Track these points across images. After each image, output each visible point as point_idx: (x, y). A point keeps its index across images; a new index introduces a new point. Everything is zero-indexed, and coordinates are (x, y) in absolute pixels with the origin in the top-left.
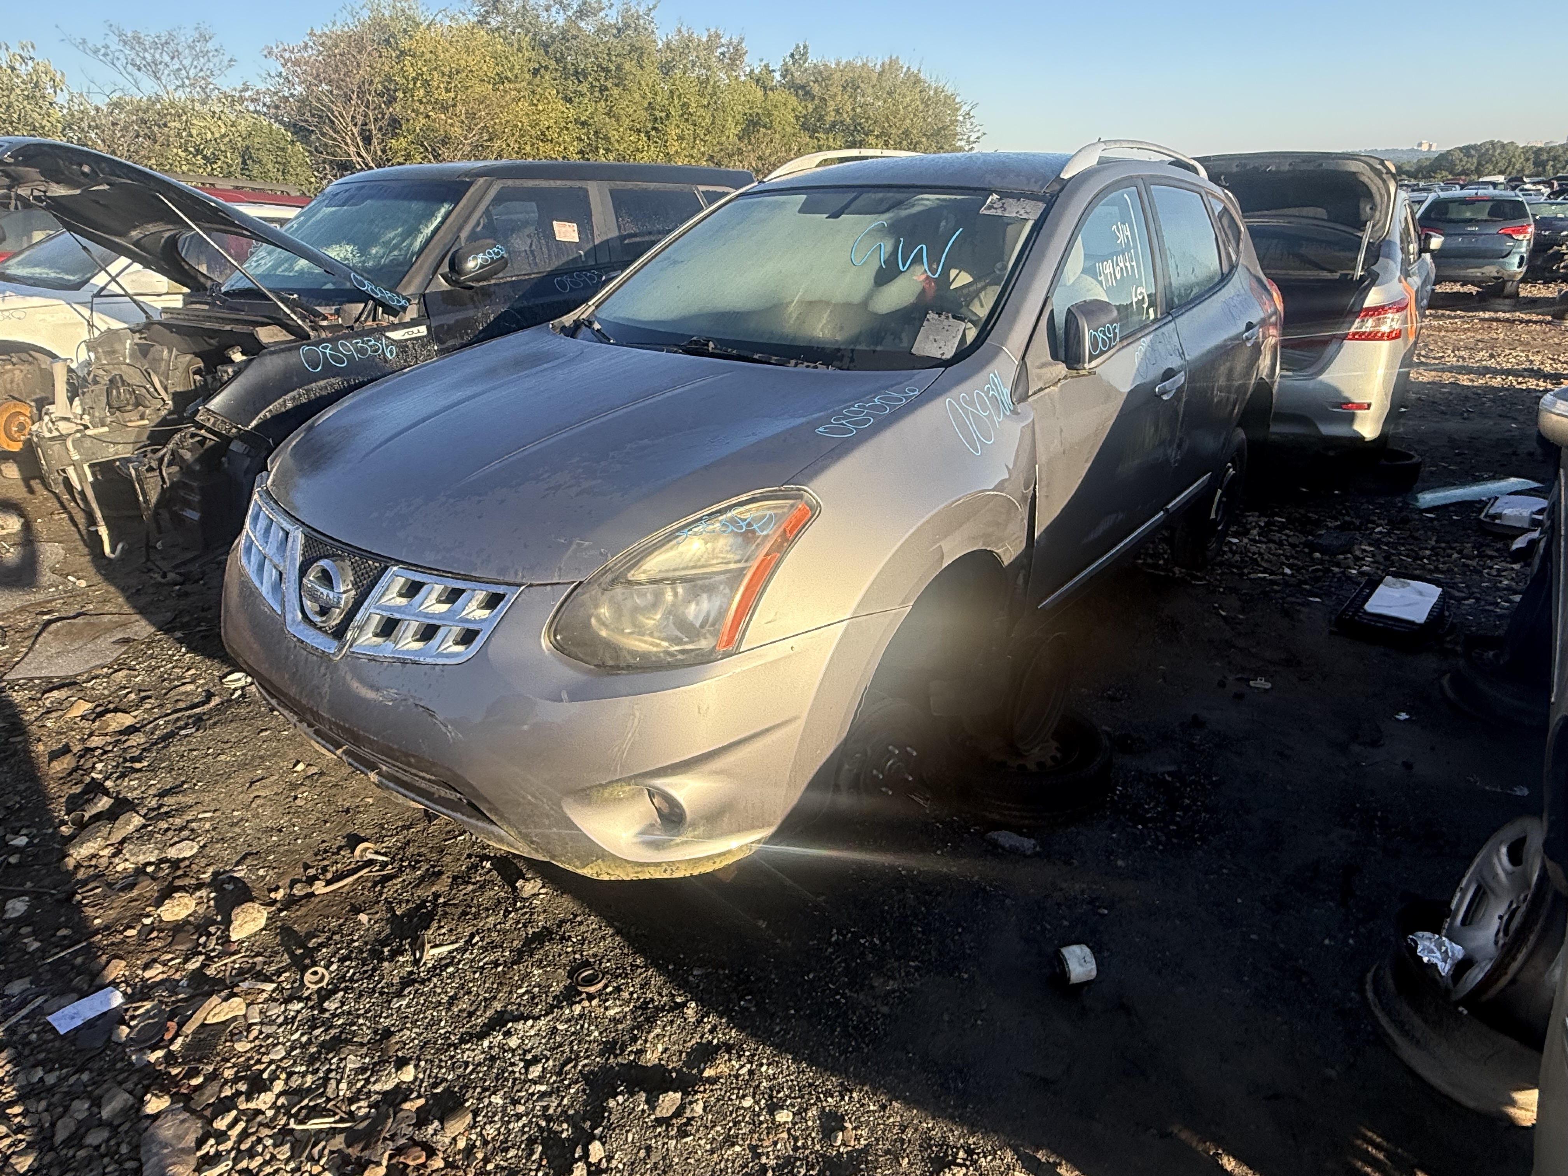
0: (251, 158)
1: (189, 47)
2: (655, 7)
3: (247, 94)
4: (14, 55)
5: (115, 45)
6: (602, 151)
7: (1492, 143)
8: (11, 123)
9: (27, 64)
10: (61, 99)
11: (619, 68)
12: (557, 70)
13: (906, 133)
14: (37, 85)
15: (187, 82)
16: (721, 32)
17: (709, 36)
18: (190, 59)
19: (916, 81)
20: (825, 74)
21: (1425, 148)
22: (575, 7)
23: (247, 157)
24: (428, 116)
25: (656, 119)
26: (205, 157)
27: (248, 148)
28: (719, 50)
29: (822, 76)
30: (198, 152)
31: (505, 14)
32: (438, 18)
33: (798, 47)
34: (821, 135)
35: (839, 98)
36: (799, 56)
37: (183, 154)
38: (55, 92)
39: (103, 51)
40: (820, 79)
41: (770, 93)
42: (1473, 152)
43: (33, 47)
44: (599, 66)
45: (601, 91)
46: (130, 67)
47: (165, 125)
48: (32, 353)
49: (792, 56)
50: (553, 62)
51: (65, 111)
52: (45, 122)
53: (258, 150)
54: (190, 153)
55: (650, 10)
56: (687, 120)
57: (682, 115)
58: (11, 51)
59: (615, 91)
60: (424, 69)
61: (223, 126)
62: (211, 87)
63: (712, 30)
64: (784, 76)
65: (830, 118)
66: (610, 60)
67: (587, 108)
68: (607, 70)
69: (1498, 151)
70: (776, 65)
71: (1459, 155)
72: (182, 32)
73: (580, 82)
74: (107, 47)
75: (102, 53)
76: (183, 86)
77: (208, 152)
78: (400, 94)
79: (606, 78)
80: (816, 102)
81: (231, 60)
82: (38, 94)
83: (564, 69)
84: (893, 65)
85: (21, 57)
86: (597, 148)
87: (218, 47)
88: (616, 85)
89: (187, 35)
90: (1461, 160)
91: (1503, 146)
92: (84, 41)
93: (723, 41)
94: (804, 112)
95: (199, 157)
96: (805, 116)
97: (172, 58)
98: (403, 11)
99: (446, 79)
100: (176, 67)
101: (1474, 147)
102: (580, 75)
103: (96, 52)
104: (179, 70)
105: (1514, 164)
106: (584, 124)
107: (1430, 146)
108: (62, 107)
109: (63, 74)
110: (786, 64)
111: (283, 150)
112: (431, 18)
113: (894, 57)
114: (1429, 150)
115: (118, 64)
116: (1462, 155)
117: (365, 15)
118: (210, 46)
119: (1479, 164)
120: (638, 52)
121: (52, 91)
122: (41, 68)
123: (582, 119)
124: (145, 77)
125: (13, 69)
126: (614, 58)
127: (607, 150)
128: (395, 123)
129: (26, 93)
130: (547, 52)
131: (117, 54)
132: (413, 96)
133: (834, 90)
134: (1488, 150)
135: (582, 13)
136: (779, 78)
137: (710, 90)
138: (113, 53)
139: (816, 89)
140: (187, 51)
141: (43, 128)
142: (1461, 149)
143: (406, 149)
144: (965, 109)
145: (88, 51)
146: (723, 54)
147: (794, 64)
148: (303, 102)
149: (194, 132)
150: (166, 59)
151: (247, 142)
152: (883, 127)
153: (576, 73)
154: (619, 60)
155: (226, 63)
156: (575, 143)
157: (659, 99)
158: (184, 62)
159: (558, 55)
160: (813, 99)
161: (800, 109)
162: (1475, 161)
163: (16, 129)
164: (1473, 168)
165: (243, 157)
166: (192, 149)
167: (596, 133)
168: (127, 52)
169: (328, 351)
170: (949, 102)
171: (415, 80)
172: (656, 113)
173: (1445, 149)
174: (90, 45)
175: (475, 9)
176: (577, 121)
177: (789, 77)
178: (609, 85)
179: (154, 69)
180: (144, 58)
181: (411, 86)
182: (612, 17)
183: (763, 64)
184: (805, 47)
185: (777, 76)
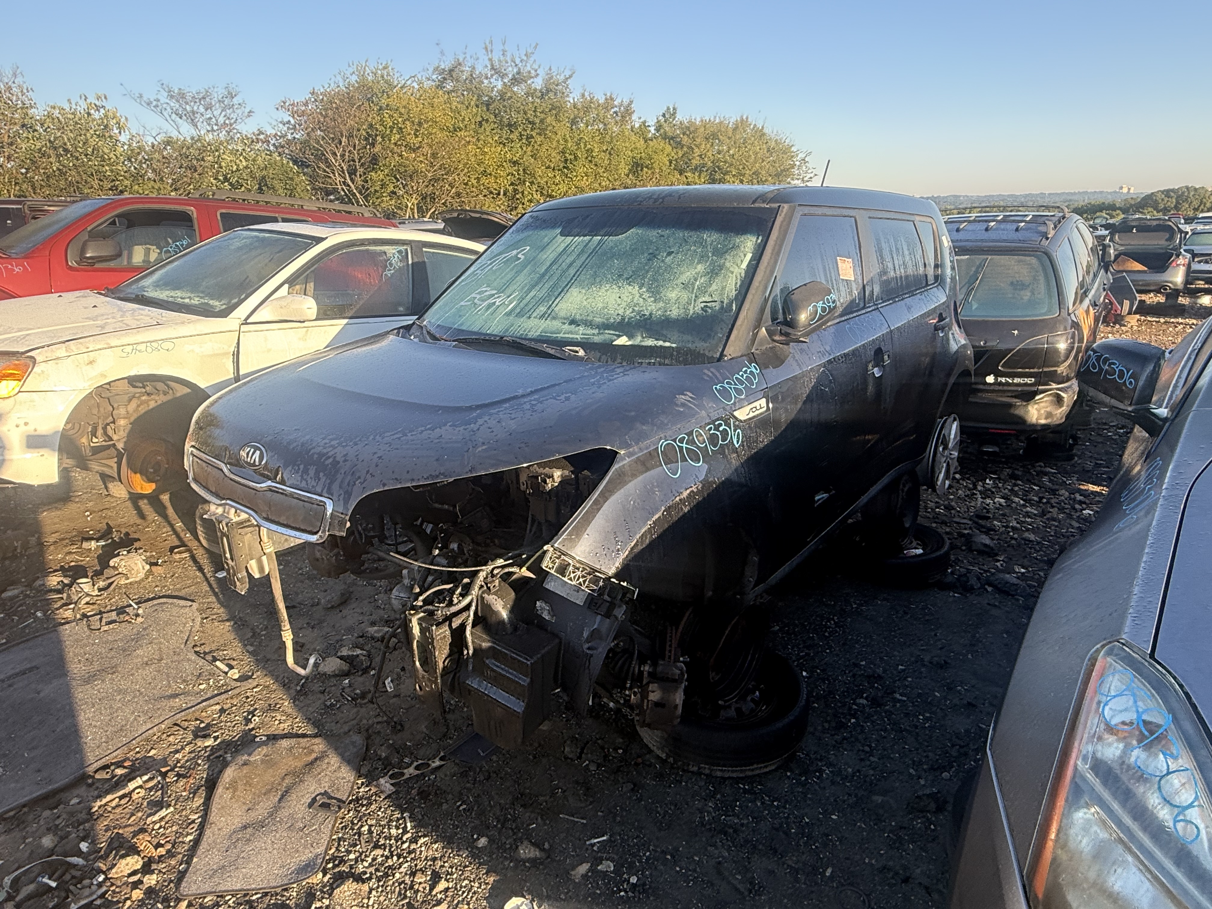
0: (266, 185)
1: (219, 101)
2: (570, 77)
3: (262, 137)
4: (91, 104)
5: (163, 97)
6: (528, 184)
7: (1187, 188)
8: (86, 155)
9: (99, 111)
10: (124, 138)
11: (542, 121)
12: (495, 123)
13: (756, 173)
14: (106, 126)
15: (215, 128)
16: (614, 96)
17: (606, 99)
18: (220, 111)
19: (761, 134)
20: (692, 129)
21: (1125, 190)
22: (510, 76)
23: (263, 185)
24: (401, 156)
25: (566, 160)
26: (231, 184)
27: (264, 178)
28: (613, 110)
29: (689, 130)
30: (226, 179)
31: (457, 81)
32: (409, 83)
33: (668, 108)
34: (689, 174)
35: (703, 146)
36: (670, 114)
37: (214, 182)
38: (120, 133)
39: (155, 103)
40: (688, 133)
41: (650, 142)
42: (1172, 194)
43: (105, 98)
44: (527, 120)
45: (527, 138)
46: (174, 116)
47: (203, 160)
48: (169, 383)
49: (664, 115)
50: (493, 117)
51: (126, 147)
52: (112, 155)
53: (272, 179)
54: (220, 180)
55: (567, 79)
56: (591, 161)
57: (587, 158)
58: (89, 101)
59: (539, 139)
60: (400, 120)
61: (243, 160)
62: (235, 131)
63: (608, 95)
64: (657, 130)
65: (696, 162)
66: (536, 116)
67: (517, 151)
68: (533, 123)
69: (1192, 193)
70: (652, 122)
71: (1160, 196)
72: (216, 90)
73: (511, 131)
74: (158, 100)
75: (153, 105)
76: (213, 130)
77: (234, 180)
78: (379, 139)
79: (532, 130)
80: (685, 149)
81: (250, 112)
82: (107, 135)
83: (501, 121)
84: (742, 124)
85: (96, 105)
86: (524, 181)
87: (241, 101)
88: (540, 134)
89: (219, 92)
90: (1163, 200)
91: (1196, 190)
92: (141, 96)
93: (616, 103)
94: (676, 157)
95: (226, 184)
96: (676, 160)
97: (206, 110)
98: (382, 77)
99: (416, 127)
100: (208, 116)
101: (1173, 190)
102: (511, 126)
103: (149, 104)
104: (210, 118)
105: (1205, 204)
106: (515, 163)
107: (1129, 189)
108: (124, 144)
109: (126, 119)
110: (658, 122)
111: (292, 179)
112: (403, 82)
113: (744, 117)
114: (1128, 192)
115: (165, 113)
116: (1163, 196)
117: (354, 78)
118: (235, 101)
119: (1178, 202)
120: (557, 109)
121: (117, 131)
122: (110, 114)
123: (515, 159)
124: (185, 123)
125: (89, 114)
126: (538, 114)
127: (532, 183)
128: (374, 160)
129: (97, 133)
130: (488, 110)
131: (165, 106)
132: (390, 140)
133: (698, 140)
134: (1183, 193)
135: (516, 81)
136: (653, 132)
137: (608, 138)
138: (162, 104)
139: (685, 140)
140: (217, 105)
141: (110, 159)
142: (1163, 192)
143: (383, 180)
144: (802, 156)
145: (143, 103)
146: (615, 112)
147: (665, 121)
148: (305, 143)
149: (223, 164)
150: (202, 109)
151: (264, 172)
152: (738, 169)
153: (510, 125)
154: (543, 116)
155: (246, 114)
156: (509, 178)
157: (569, 145)
158: (215, 113)
159: (497, 111)
160: (682, 148)
161: (673, 154)
162: (1174, 200)
163: (90, 160)
164: (1173, 206)
165: (260, 184)
166: (221, 178)
167: (524, 170)
168: (172, 104)
169: (684, 445)
170: (786, 151)
171: (391, 128)
172: (567, 155)
173: (1150, 192)
174: (145, 99)
175: (434, 77)
176: (510, 161)
177: (662, 131)
178: (534, 135)
179: (192, 118)
180: (185, 109)
181: (388, 132)
182: (538, 84)
183: (641, 120)
184: (674, 109)
185: (652, 129)
